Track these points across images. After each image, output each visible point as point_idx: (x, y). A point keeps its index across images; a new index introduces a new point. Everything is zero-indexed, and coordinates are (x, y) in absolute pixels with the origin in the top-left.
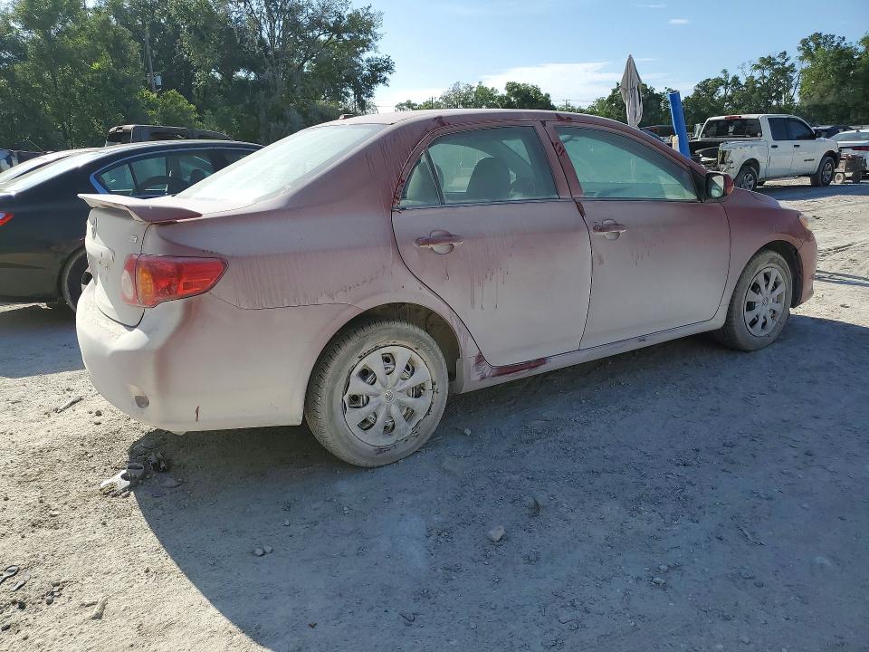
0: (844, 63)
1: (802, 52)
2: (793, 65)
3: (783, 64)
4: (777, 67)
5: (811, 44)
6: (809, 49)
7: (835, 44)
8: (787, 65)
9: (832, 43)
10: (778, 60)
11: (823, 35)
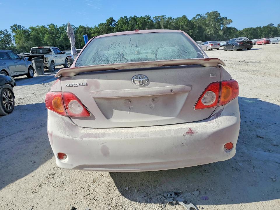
0: (27, 34)
1: (12, 30)
2: (10, 34)
3: (7, 33)
4: (5, 34)
5: (14, 28)
6: (14, 29)
7: (22, 28)
8: (8, 34)
9: (21, 28)
10: (5, 32)
11: (17, 25)
